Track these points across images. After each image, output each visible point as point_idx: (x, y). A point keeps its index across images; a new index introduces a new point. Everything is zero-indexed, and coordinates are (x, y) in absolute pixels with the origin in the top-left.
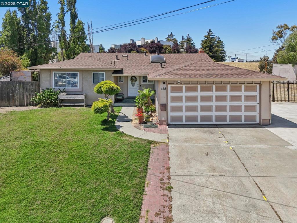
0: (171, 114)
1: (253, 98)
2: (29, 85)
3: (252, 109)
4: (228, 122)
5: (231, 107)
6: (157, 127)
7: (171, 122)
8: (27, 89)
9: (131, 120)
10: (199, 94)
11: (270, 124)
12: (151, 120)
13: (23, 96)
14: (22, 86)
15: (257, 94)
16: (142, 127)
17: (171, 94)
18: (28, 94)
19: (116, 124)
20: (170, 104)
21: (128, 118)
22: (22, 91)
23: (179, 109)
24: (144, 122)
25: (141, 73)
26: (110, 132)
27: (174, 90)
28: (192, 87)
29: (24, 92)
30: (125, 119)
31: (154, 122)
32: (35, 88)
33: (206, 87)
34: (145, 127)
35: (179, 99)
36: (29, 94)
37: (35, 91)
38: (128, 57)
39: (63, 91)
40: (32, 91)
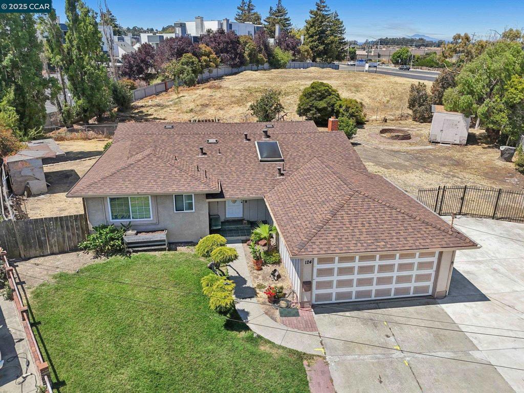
0: (316, 292)
1: (429, 265)
2: (70, 221)
4: (393, 296)
5: (398, 277)
7: (315, 302)
8: (67, 227)
9: (254, 292)
10: (357, 264)
11: (446, 296)
13: (64, 237)
14: (59, 223)
15: (434, 259)
17: (317, 267)
18: (70, 234)
19: (237, 307)
20: (316, 279)
21: (248, 285)
22: (60, 230)
25: (252, 193)
29: (64, 232)
30: (242, 287)
32: (81, 223)
34: (282, 314)
36: (73, 234)
37: (82, 229)
38: (218, 145)
39: (127, 228)
40: (77, 229)
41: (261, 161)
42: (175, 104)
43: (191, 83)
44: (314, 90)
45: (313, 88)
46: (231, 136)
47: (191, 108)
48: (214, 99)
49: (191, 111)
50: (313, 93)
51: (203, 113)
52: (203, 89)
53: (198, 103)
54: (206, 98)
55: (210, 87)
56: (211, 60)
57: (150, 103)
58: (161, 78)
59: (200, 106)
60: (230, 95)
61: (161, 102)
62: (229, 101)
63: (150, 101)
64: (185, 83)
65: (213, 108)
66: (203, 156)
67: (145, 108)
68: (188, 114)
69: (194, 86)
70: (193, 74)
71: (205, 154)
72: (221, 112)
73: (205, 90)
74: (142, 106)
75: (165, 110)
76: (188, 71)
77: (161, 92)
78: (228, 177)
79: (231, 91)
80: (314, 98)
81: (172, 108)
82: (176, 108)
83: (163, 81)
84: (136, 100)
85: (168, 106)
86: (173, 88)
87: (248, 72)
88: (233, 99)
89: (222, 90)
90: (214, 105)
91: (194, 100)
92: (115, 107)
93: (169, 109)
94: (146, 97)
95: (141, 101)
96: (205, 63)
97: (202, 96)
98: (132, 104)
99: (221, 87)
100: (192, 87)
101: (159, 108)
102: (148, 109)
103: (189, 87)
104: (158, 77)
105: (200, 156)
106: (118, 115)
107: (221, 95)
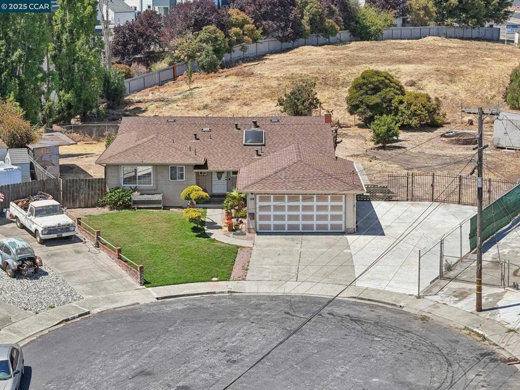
0: (259, 222)
1: (339, 208)
3: (338, 217)
4: (315, 230)
5: (317, 216)
6: (245, 234)
7: (259, 230)
9: (220, 228)
10: (286, 204)
11: (355, 232)
12: (240, 228)
15: (342, 203)
16: (231, 234)
17: (259, 204)
19: (206, 231)
20: (259, 213)
21: (217, 225)
22: (87, 189)
23: (268, 218)
24: (233, 229)
25: (230, 167)
26: (203, 239)
27: (261, 199)
28: (279, 197)
29: (89, 191)
30: (213, 225)
31: (244, 230)
32: (102, 186)
33: (294, 197)
34: (234, 234)
35: (267, 208)
37: (102, 190)
38: (210, 133)
39: (135, 190)
40: (99, 190)
41: (245, 145)
42: (186, 97)
43: (210, 69)
44: (365, 81)
45: (363, 78)
46: (224, 126)
47: (205, 103)
48: (240, 91)
49: (206, 107)
50: (364, 84)
51: (221, 110)
52: (226, 76)
53: (216, 96)
54: (228, 90)
55: (237, 74)
56: (246, 33)
57: (151, 97)
58: (168, 59)
59: (218, 101)
60: (262, 86)
61: (166, 95)
62: (259, 94)
63: (151, 95)
64: (203, 68)
65: (236, 104)
66: (196, 141)
67: (143, 104)
68: (200, 112)
69: (215, 72)
70: (215, 56)
71: (198, 139)
72: (246, 109)
73: (229, 79)
74: (139, 102)
75: (170, 106)
76: (208, 52)
77: (167, 81)
78: (214, 156)
79: (265, 80)
80: (364, 91)
81: (179, 104)
82: (184, 104)
83: (170, 64)
84: (132, 92)
85: (174, 101)
86: (185, 75)
87: (307, 48)
88: (266, 91)
89: (252, 78)
90: (237, 99)
91: (211, 93)
92: (103, 103)
93: (175, 105)
94: (145, 88)
95: (138, 94)
96: (235, 38)
97: (223, 87)
98: (126, 98)
99: (252, 74)
100: (212, 74)
101: (163, 103)
102: (147, 104)
103: (209, 73)
104: (163, 59)
105: (194, 141)
106: (107, 113)
107: (250, 85)
